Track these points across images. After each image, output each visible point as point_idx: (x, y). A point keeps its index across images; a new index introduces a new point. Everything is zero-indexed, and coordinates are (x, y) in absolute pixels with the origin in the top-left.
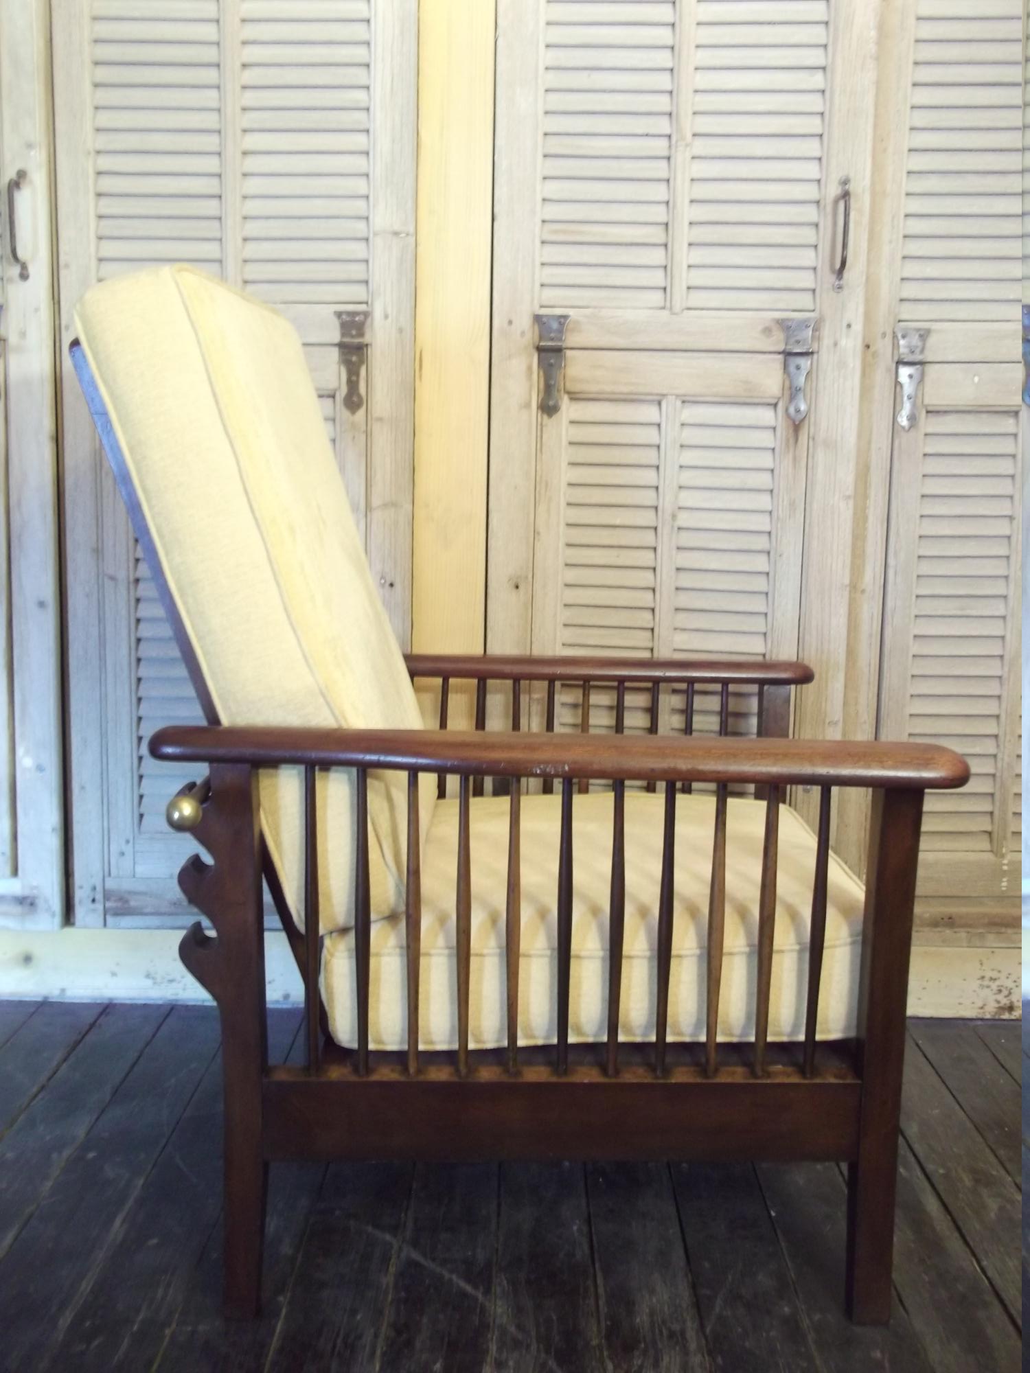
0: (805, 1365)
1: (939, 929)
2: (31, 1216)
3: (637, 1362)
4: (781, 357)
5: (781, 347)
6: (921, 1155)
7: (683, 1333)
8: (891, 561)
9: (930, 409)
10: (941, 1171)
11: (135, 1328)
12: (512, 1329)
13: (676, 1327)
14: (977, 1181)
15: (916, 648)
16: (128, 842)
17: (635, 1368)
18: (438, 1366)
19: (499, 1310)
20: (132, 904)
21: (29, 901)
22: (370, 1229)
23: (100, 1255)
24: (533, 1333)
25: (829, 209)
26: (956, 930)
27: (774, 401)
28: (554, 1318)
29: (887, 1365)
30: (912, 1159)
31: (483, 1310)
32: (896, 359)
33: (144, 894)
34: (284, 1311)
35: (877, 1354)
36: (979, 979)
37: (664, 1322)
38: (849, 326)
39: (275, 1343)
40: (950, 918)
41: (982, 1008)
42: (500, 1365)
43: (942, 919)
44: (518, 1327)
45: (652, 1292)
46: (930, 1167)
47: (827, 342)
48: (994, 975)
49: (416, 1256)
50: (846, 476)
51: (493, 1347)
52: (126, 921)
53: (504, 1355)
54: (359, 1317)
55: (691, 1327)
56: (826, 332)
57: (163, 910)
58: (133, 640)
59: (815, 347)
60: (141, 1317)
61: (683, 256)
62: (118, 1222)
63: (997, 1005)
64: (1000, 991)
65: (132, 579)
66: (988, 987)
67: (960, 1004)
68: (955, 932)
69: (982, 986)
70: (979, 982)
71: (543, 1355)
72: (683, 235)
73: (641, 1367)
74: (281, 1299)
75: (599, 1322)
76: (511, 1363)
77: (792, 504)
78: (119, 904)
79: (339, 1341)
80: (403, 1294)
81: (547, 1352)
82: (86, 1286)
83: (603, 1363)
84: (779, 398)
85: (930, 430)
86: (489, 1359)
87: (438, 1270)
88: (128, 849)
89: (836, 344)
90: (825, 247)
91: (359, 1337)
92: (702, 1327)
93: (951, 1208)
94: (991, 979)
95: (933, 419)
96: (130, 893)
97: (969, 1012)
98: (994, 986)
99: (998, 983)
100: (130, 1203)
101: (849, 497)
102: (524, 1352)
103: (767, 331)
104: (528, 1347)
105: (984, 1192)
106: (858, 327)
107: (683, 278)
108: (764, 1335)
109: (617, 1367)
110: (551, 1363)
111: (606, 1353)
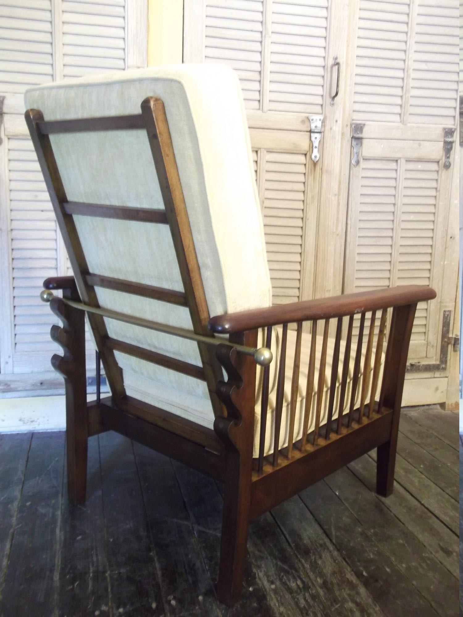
0: (376, 549)
2: (13, 534)
3: (313, 558)
4: (308, 133)
5: (309, 129)
7: (325, 543)
8: (349, 222)
9: (364, 158)
11: (91, 575)
12: (257, 552)
13: (321, 542)
14: (406, 472)
15: (357, 258)
16: (9, 357)
17: (313, 560)
20: (12, 386)
22: (175, 520)
23: (58, 547)
24: (266, 552)
25: (329, 70)
27: (305, 152)
28: (271, 545)
29: (406, 545)
32: (351, 136)
33: (18, 381)
34: (156, 559)
35: (401, 541)
37: (315, 541)
38: (337, 121)
39: (159, 573)
44: (259, 551)
45: (305, 530)
47: (328, 128)
49: (201, 528)
50: (335, 185)
51: (253, 560)
52: (9, 395)
54: (190, 556)
55: (327, 541)
56: (328, 123)
57: (28, 388)
58: (11, 259)
59: (323, 130)
60: (91, 571)
61: (268, 87)
62: (58, 531)
65: (9, 229)
71: (274, 561)
72: (268, 77)
73: (315, 559)
76: (263, 566)
77: (313, 197)
78: (5, 387)
79: (187, 567)
80: (204, 545)
81: (275, 558)
82: (58, 561)
83: (299, 560)
84: (308, 151)
85: (364, 166)
86: (253, 565)
87: (214, 533)
88: (10, 361)
89: (331, 129)
90: (327, 86)
91: (194, 565)
92: (331, 541)
95: (366, 162)
96: (10, 381)
100: (59, 523)
101: (336, 195)
103: (303, 122)
104: (267, 558)
106: (340, 122)
107: (268, 96)
108: (356, 540)
109: (306, 561)
110: (279, 563)
111: (299, 556)
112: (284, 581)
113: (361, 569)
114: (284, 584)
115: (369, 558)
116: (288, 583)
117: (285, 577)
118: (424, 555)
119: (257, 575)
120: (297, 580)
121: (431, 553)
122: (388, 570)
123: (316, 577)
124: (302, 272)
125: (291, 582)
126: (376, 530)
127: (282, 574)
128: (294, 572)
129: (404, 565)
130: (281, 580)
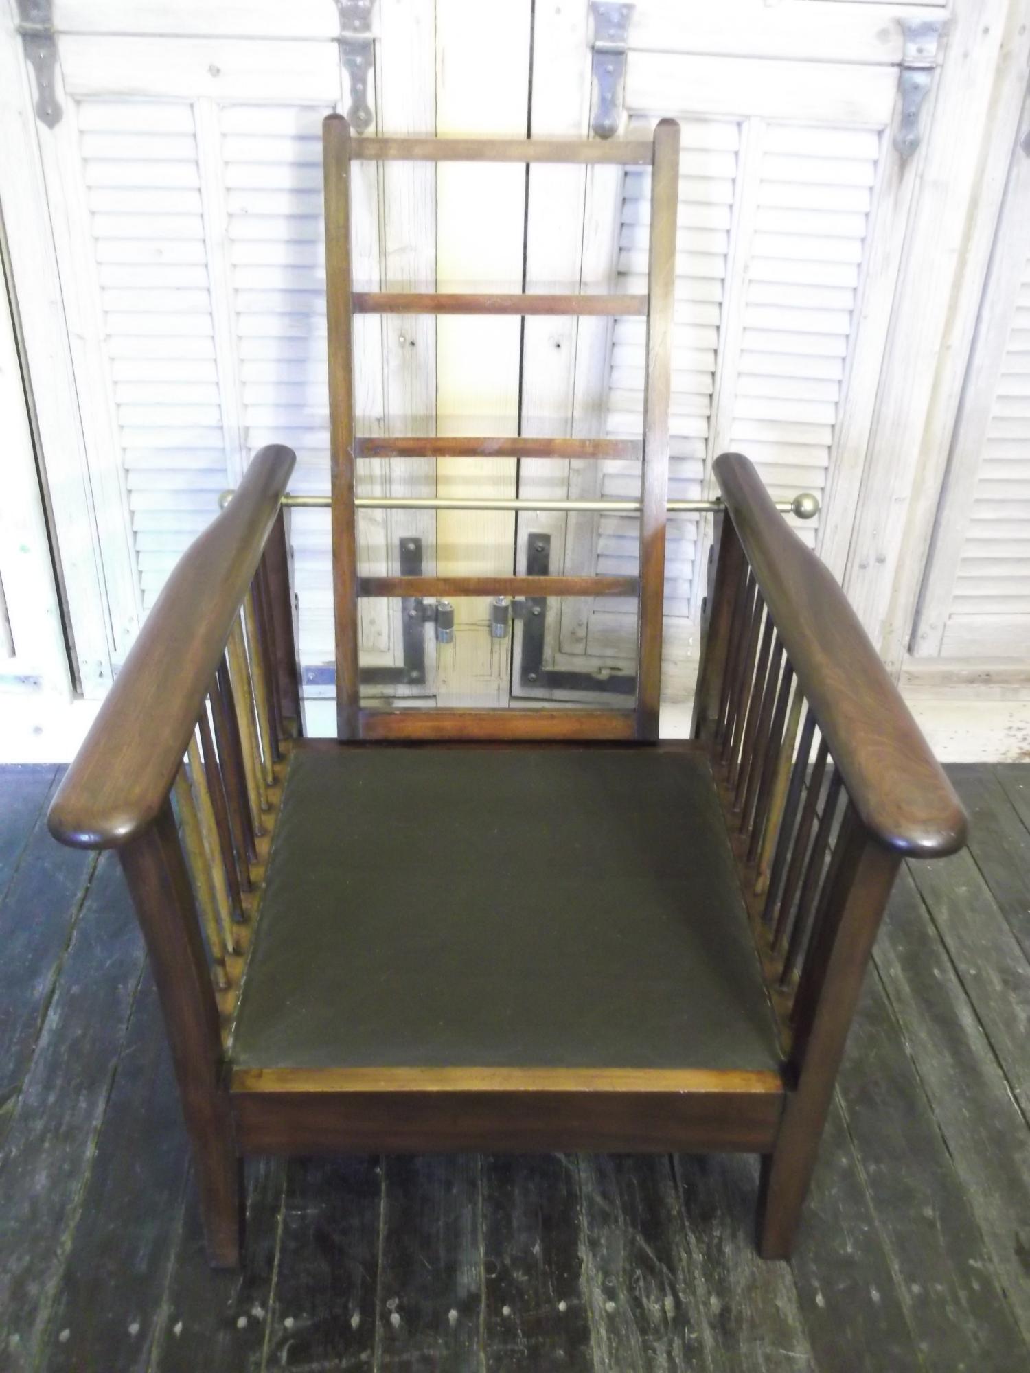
0: (866, 1229)
1: (975, 685)
2: (116, 1069)
3: (717, 1233)
4: (896, 70)
5: (897, 59)
6: (953, 950)
8: (986, 314)
10: (973, 972)
12: (598, 1199)
14: (1005, 982)
16: (131, 619)
17: (716, 1240)
18: (537, 1249)
19: (583, 1175)
21: (31, 680)
24: (618, 1202)
26: (992, 685)
27: (880, 128)
29: (939, 1225)
30: (945, 957)
31: (569, 1177)
34: (383, 1188)
35: (929, 1212)
36: (1005, 729)
38: (986, 30)
40: (987, 675)
41: (1004, 754)
42: (594, 1244)
43: (980, 676)
44: (605, 1195)
46: (962, 967)
47: (955, 52)
48: (1021, 725)
51: (584, 1221)
53: (596, 1230)
54: (455, 1191)
56: (957, 37)
58: (113, 407)
59: (940, 60)
63: (1019, 751)
64: (1025, 739)
66: (1014, 736)
67: (984, 751)
68: (990, 688)
69: (1009, 736)
70: (1007, 732)
71: (630, 1230)
73: (720, 1239)
74: (378, 1170)
75: (676, 1188)
76: (603, 1241)
77: (887, 256)
80: (491, 1160)
81: (634, 1226)
83: (686, 1235)
84: (886, 126)
86: (582, 1236)
88: (133, 627)
89: (966, 55)
93: (985, 1020)
94: (1019, 729)
97: (991, 758)
98: (1020, 735)
99: (1024, 732)
101: (953, 250)
102: (613, 1227)
103: (883, 34)
104: (616, 1221)
105: (1013, 997)
106: (997, 33)
108: (827, 1193)
109: (699, 1240)
110: (640, 1239)
111: (687, 1224)
112: (637, 1293)
113: (816, 1284)
114: (637, 1303)
115: (842, 1252)
116: (644, 1300)
117: (641, 1284)
118: (971, 1262)
119: (584, 1266)
120: (665, 1295)
121: (990, 1260)
122: (875, 1295)
123: (709, 1293)
124: (834, 450)
125: (653, 1298)
126: (882, 1166)
127: (638, 1272)
128: (665, 1269)
129: (916, 1288)
130: (631, 1289)
